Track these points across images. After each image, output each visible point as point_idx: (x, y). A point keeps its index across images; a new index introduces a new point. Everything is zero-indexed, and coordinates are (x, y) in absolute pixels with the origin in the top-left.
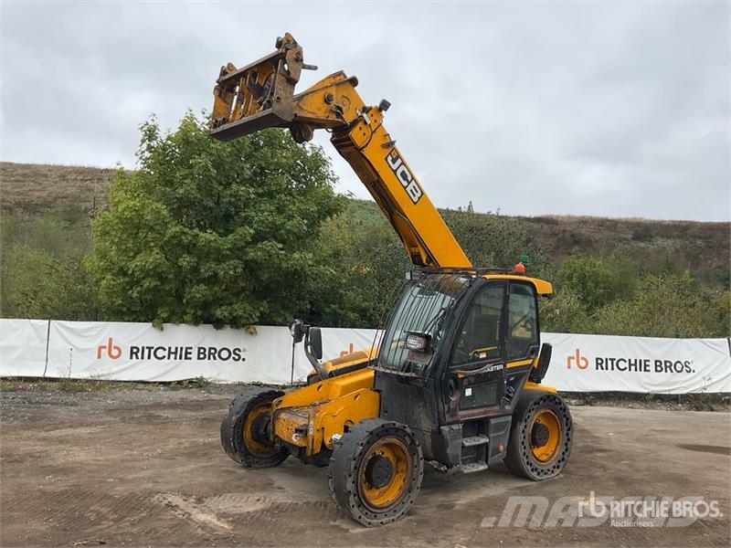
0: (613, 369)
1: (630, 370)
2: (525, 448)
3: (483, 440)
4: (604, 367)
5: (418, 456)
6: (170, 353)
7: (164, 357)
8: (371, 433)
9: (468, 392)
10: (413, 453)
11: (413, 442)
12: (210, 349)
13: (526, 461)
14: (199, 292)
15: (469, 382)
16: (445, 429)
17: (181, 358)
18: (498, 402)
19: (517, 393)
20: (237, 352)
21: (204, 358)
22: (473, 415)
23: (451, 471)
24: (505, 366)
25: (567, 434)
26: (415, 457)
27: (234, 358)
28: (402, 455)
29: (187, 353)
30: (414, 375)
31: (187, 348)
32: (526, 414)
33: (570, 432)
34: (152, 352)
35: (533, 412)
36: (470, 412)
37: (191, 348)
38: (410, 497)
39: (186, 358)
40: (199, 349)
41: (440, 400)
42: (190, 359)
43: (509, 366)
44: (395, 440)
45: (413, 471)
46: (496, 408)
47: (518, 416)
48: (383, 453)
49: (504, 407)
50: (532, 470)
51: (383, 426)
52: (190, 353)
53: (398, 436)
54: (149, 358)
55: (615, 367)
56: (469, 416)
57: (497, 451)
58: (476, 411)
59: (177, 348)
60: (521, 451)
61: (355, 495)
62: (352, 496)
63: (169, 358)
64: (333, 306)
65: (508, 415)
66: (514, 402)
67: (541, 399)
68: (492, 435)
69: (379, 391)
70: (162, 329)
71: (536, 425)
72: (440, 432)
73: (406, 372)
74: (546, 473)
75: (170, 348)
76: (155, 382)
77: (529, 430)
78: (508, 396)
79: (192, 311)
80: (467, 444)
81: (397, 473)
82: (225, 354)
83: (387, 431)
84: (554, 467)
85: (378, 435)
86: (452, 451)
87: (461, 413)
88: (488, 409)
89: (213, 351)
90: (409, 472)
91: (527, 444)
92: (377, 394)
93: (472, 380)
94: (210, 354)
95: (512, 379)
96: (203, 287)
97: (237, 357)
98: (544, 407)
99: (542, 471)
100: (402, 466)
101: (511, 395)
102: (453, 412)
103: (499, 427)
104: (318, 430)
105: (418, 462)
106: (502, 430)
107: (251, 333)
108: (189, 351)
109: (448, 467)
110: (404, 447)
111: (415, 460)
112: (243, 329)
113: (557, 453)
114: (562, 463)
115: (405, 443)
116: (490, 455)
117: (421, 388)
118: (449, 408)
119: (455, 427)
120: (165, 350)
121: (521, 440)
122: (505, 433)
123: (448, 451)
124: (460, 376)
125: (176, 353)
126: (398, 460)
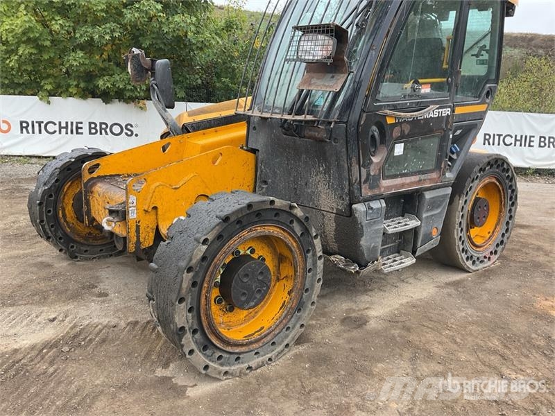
0: (499, 144)
1: (515, 145)
2: (462, 230)
3: (413, 223)
4: (491, 143)
5: (315, 254)
6: (61, 128)
7: (55, 132)
8: (226, 219)
9: (399, 149)
10: (306, 248)
11: (306, 231)
12: (101, 124)
13: (461, 247)
14: (76, 59)
15: (402, 131)
16: (359, 208)
17: (72, 132)
18: (438, 167)
19: (462, 154)
20: (129, 127)
21: (96, 133)
22: (403, 185)
23: (365, 271)
24: (453, 111)
25: (510, 210)
26: (309, 255)
27: (126, 134)
28: (286, 253)
29: (77, 128)
30: (309, 118)
31: (77, 123)
32: (468, 184)
33: (513, 208)
34: (42, 126)
35: (476, 182)
36: (398, 181)
37: (81, 123)
38: (299, 318)
39: (77, 133)
40: (90, 123)
41: (354, 160)
42: (82, 133)
43: (458, 110)
44: (273, 230)
45: (304, 277)
46: (434, 175)
47: (458, 187)
48: (253, 251)
49: (444, 174)
50: (467, 259)
51: (250, 206)
52: (81, 128)
53: (279, 224)
54: (40, 132)
55: (501, 142)
56: (396, 186)
57: (428, 237)
58: (407, 180)
59: (67, 123)
60: (457, 234)
61: (195, 332)
62: (189, 335)
63: (60, 133)
64: (224, 80)
65: (446, 186)
66: (457, 167)
67: (489, 163)
68: (424, 215)
69: (254, 151)
70: (49, 103)
71: (477, 200)
72: (350, 213)
73: (297, 114)
74: (482, 262)
75: (60, 123)
76: (49, 157)
77: (469, 207)
78: (451, 159)
79: (75, 83)
80: (390, 230)
81: (278, 280)
82: (116, 129)
83: (258, 214)
84: (491, 253)
85: (239, 222)
86: (369, 241)
87: (385, 183)
88: (423, 177)
89: (104, 126)
90: (299, 280)
91: (464, 226)
92: (251, 155)
93: (407, 129)
94: (101, 129)
95: (458, 132)
96: (81, 54)
97: (129, 133)
98: (489, 175)
99: (478, 259)
100: (287, 270)
101: (454, 157)
102: (373, 181)
103: (434, 204)
104: (146, 211)
105: (315, 264)
106: (437, 208)
107: (141, 108)
108: (79, 125)
109: (360, 266)
110: (290, 241)
111: (310, 261)
112: (132, 104)
113: (496, 234)
114: (501, 247)
115: (291, 233)
116: (419, 244)
117: (321, 141)
118: (368, 174)
119: (376, 205)
120: (55, 124)
121: (458, 221)
122: (441, 211)
123: (362, 243)
124: (390, 121)
125: (66, 127)
126: (281, 259)
